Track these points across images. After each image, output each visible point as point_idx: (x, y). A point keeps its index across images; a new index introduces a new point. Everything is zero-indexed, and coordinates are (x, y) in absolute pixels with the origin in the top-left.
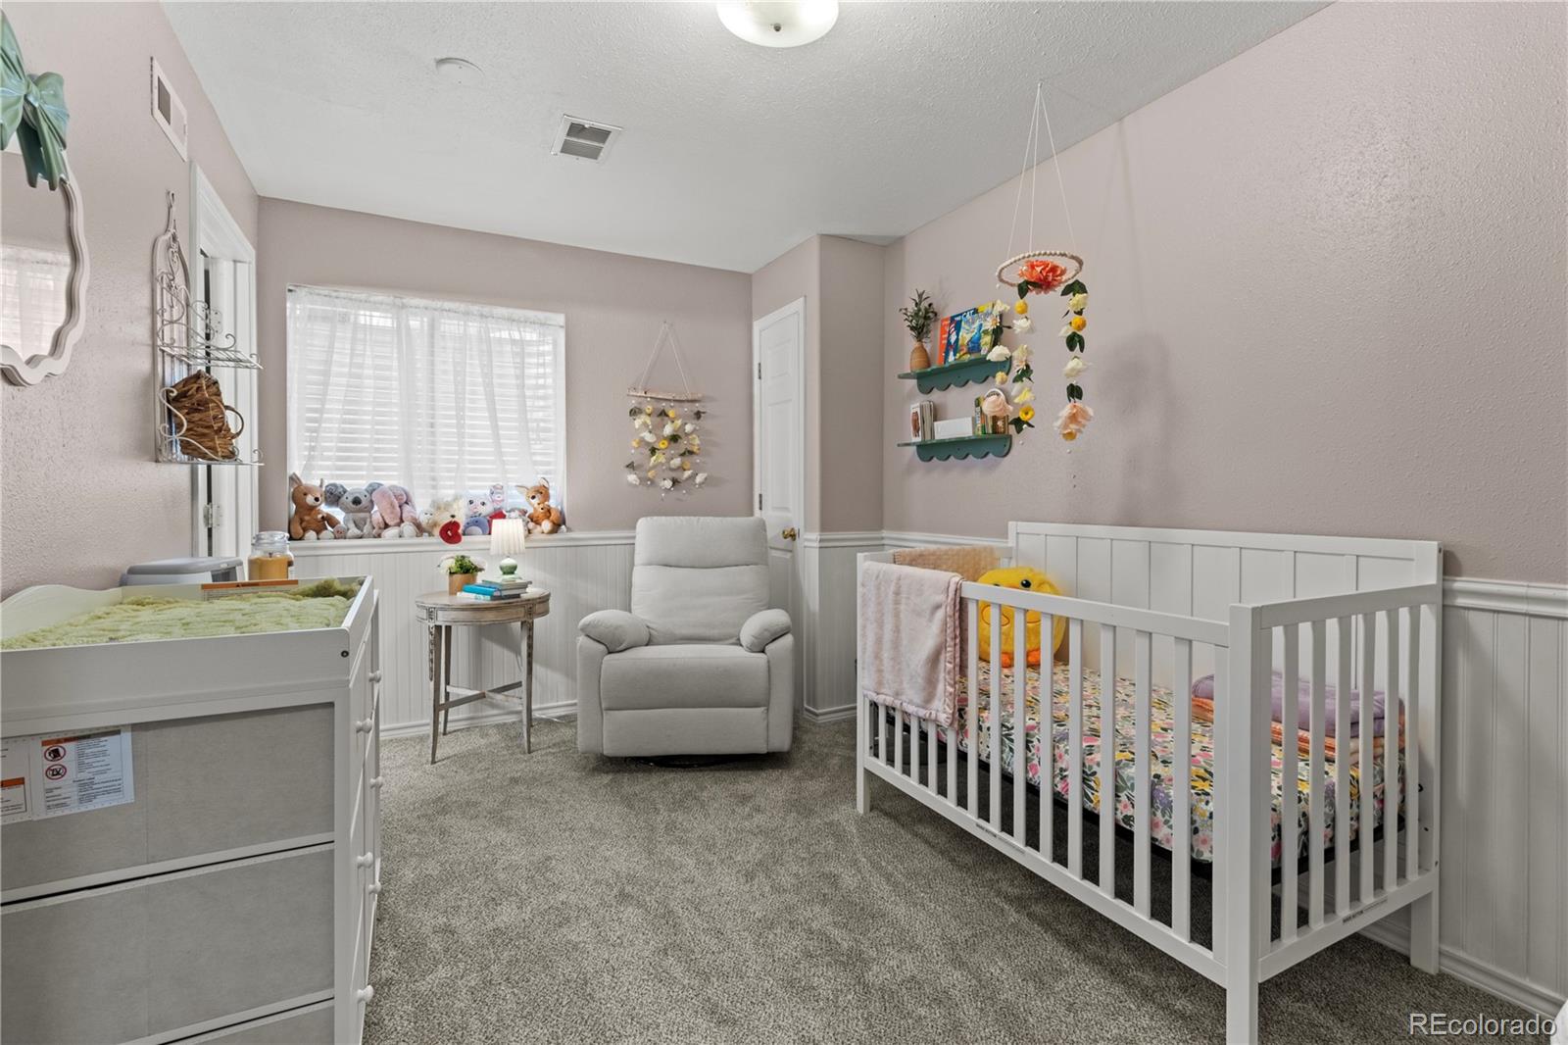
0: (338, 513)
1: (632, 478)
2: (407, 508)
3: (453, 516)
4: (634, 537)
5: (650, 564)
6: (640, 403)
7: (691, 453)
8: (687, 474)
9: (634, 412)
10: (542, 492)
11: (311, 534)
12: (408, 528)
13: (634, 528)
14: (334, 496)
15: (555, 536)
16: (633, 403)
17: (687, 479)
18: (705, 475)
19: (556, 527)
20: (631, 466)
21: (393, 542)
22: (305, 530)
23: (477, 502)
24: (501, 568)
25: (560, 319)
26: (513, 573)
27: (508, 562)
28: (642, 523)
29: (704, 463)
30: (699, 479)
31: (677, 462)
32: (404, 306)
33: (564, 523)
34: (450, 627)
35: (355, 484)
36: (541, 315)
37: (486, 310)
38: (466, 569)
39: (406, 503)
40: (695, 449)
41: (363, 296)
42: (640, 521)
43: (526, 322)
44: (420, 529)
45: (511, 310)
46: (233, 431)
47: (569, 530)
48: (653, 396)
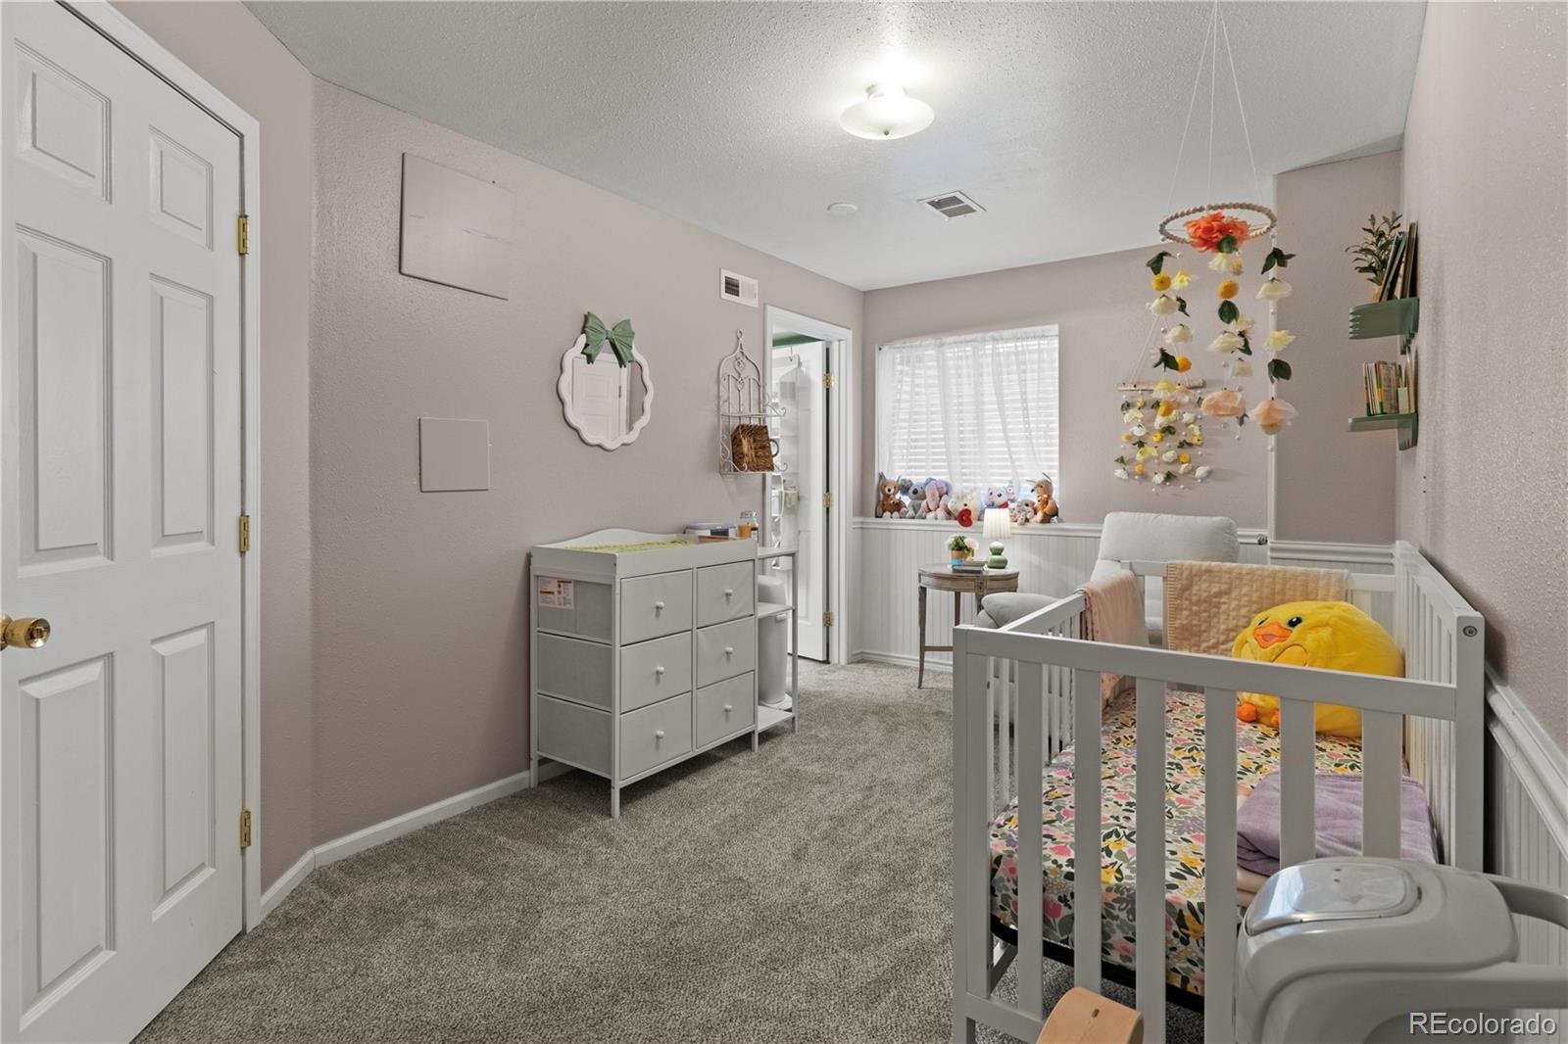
0: (906, 500)
1: (1119, 472)
2: (944, 497)
3: (966, 505)
4: (1100, 531)
5: (1106, 559)
6: (1133, 397)
7: (1190, 445)
8: (1182, 468)
9: (1127, 406)
10: (1045, 487)
11: (887, 514)
12: (940, 513)
13: (1102, 521)
14: (904, 488)
15: (1047, 526)
16: (1124, 398)
17: (1185, 474)
18: (1207, 468)
19: (1046, 519)
20: (1121, 460)
21: (931, 523)
22: (884, 511)
23: (995, 494)
24: (991, 550)
25: (1055, 329)
26: (1000, 554)
27: (997, 544)
28: (1109, 518)
29: (1208, 454)
30: (1201, 471)
31: (1170, 455)
32: (942, 345)
33: (1056, 514)
34: (925, 589)
35: (917, 480)
36: (1039, 329)
37: (996, 334)
38: (960, 547)
39: (947, 493)
40: (1195, 441)
41: (918, 343)
42: (1108, 515)
43: (1027, 338)
44: (949, 513)
45: (1015, 331)
46: (774, 453)
47: (1060, 521)
48: (1144, 388)
